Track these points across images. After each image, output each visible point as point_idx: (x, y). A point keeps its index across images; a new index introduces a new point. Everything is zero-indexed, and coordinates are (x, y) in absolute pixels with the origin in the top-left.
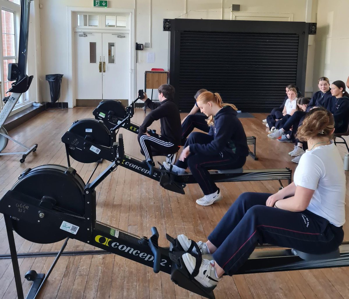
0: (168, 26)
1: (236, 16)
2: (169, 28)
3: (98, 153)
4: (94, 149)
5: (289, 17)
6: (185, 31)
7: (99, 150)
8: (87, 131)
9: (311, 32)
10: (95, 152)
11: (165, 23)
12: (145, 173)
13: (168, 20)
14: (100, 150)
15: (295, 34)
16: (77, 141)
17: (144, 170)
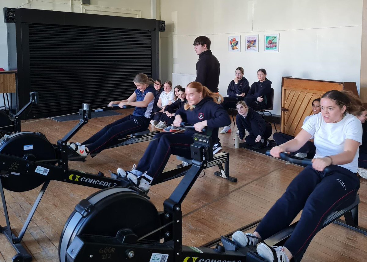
0: (12, 16)
1: (86, 10)
2: (13, 19)
3: (46, 174)
4: (41, 170)
5: (137, 14)
6: (34, 24)
7: (47, 171)
8: (25, 148)
9: (161, 29)
10: (42, 173)
11: (8, 12)
12: (103, 186)
13: (12, 10)
14: (49, 170)
15: (148, 31)
16: (17, 164)
17: (102, 182)
